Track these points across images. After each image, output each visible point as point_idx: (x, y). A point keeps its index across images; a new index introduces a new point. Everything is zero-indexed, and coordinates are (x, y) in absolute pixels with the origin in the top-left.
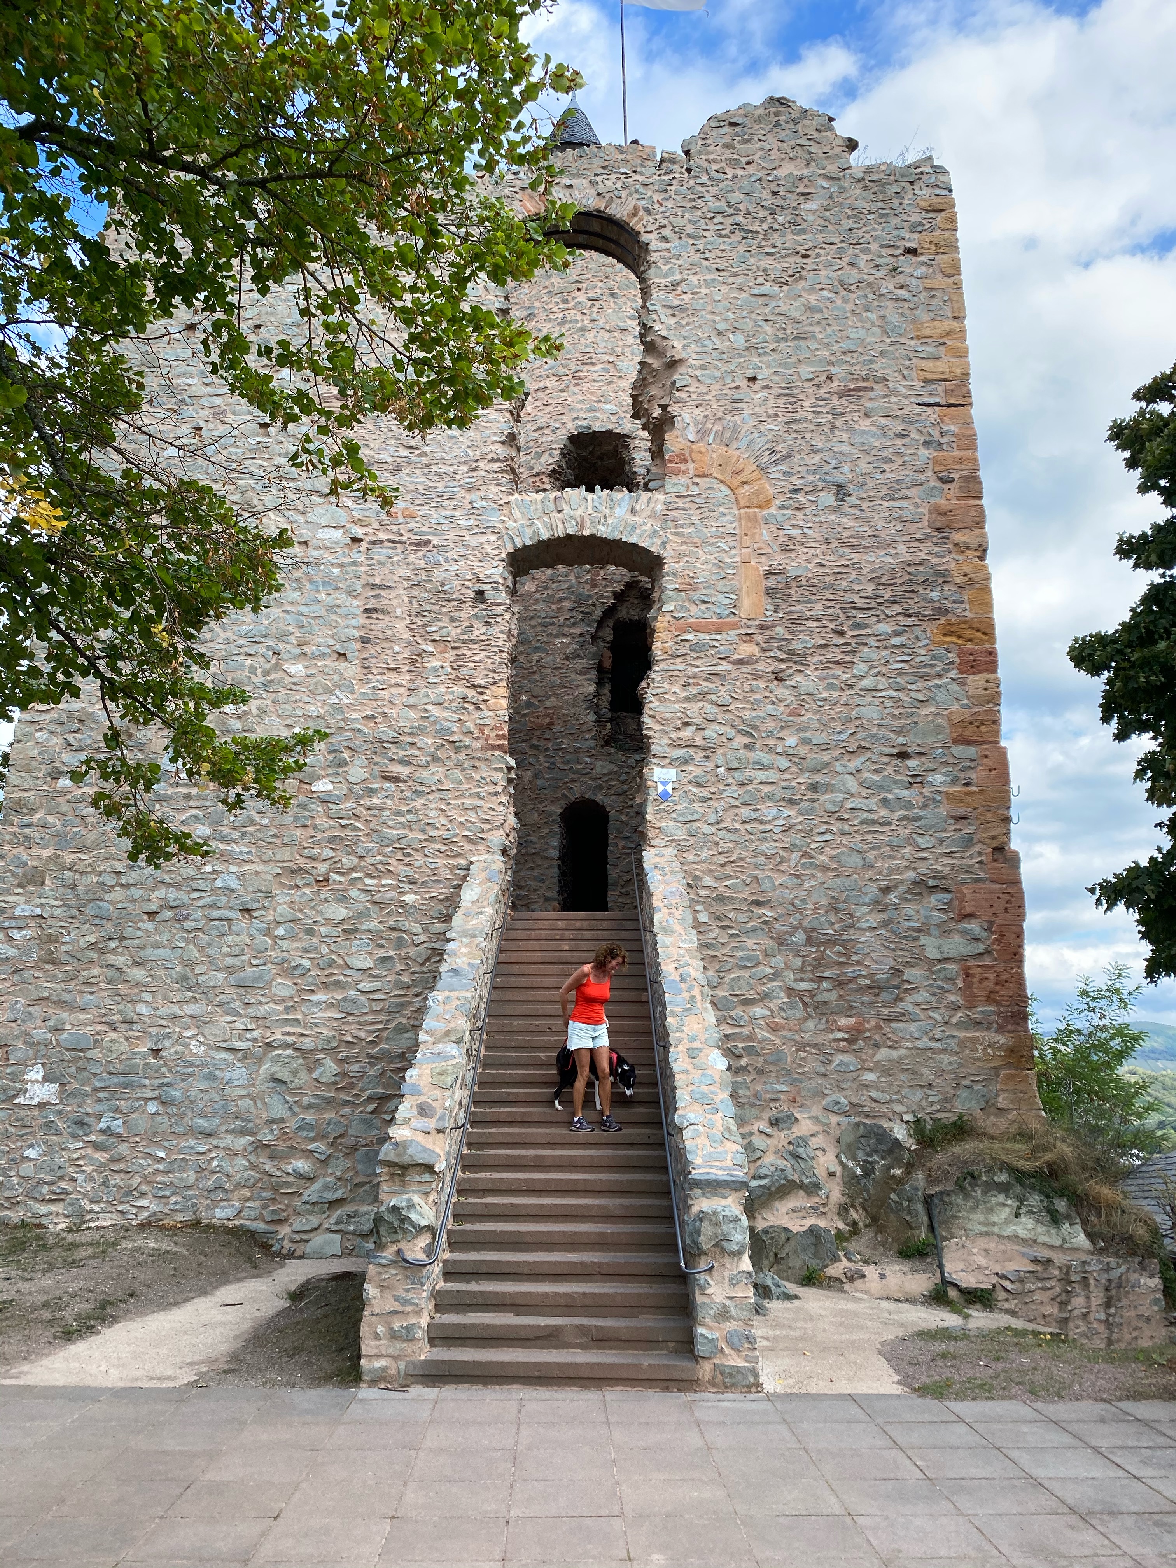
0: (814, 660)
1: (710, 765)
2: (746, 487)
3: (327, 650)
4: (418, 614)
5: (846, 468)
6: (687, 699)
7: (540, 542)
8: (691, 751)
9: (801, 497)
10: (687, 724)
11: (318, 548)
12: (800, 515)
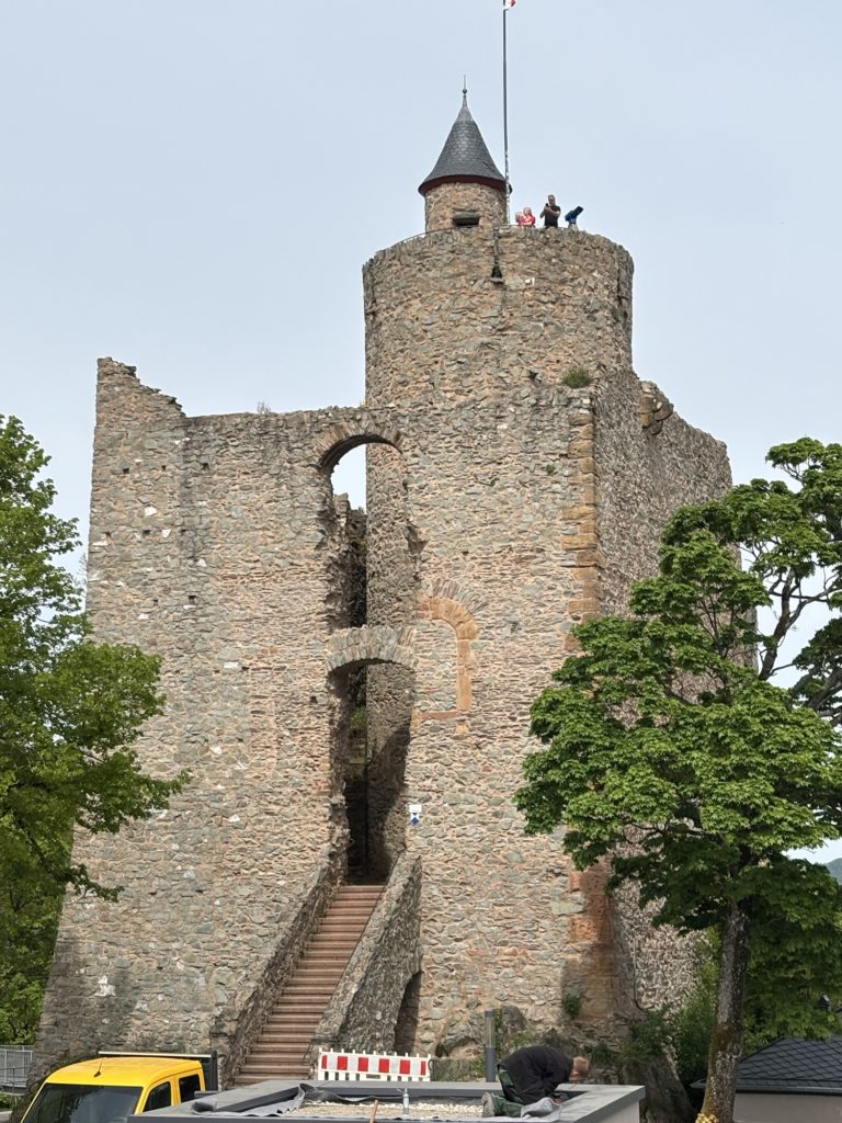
2: (462, 625)
3: (232, 737)
5: (518, 611)
6: (428, 762)
7: (346, 664)
8: (430, 793)
10: (428, 777)
12: (492, 643)
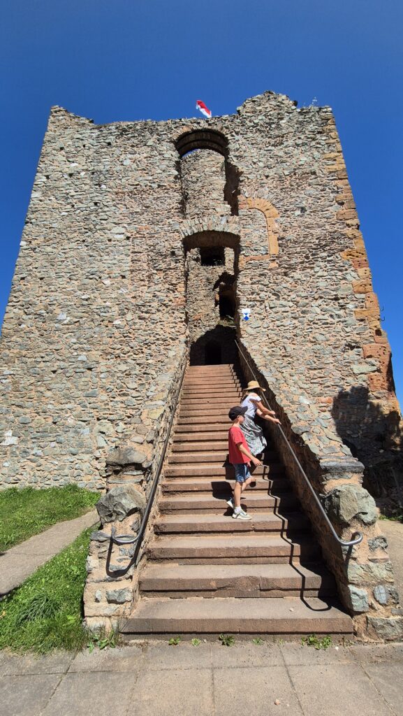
0: (299, 267)
1: (263, 307)
2: (268, 211)
3: (118, 275)
4: (151, 261)
5: (304, 202)
7: (194, 234)
8: (255, 302)
9: (288, 213)
10: (253, 293)
11: (114, 241)
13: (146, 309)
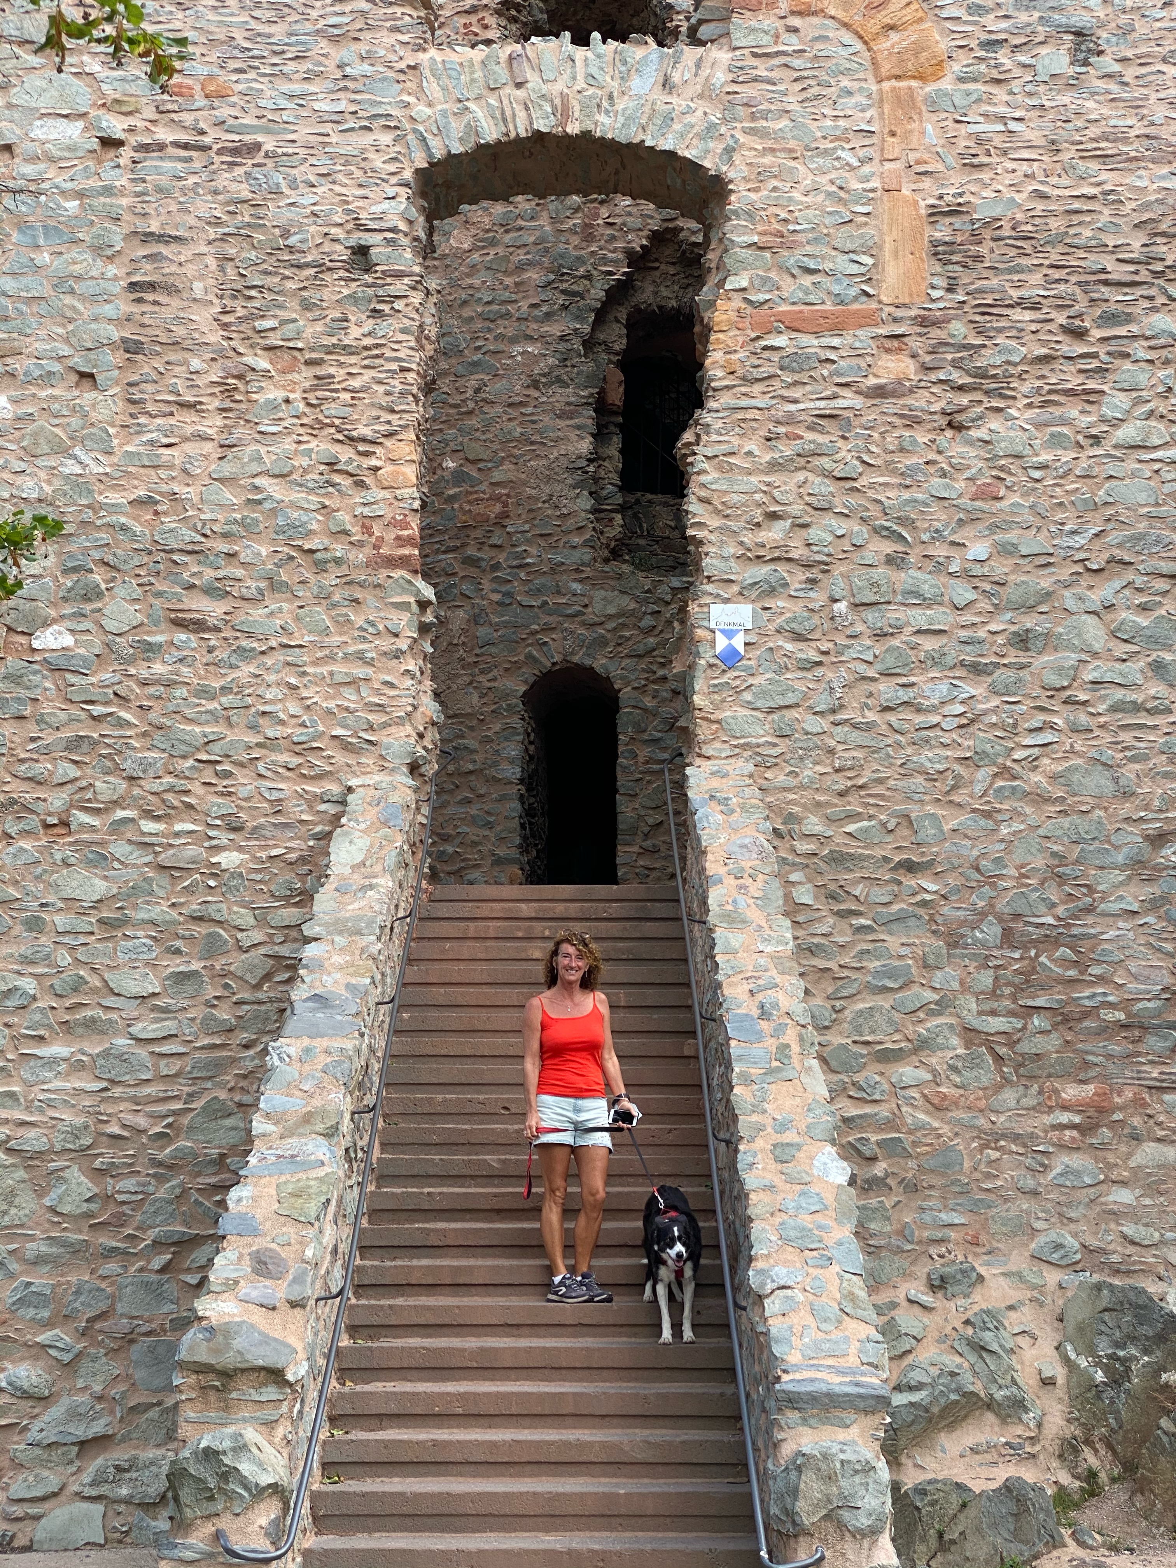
0: (1025, 388)
1: (818, 598)
2: (894, 36)
3: (56, 367)
4: (236, 293)
6: (774, 466)
7: (480, 147)
8: (782, 569)
9: (1003, 57)
10: (773, 516)
11: (33, 159)
12: (1000, 94)
13: (209, 574)
